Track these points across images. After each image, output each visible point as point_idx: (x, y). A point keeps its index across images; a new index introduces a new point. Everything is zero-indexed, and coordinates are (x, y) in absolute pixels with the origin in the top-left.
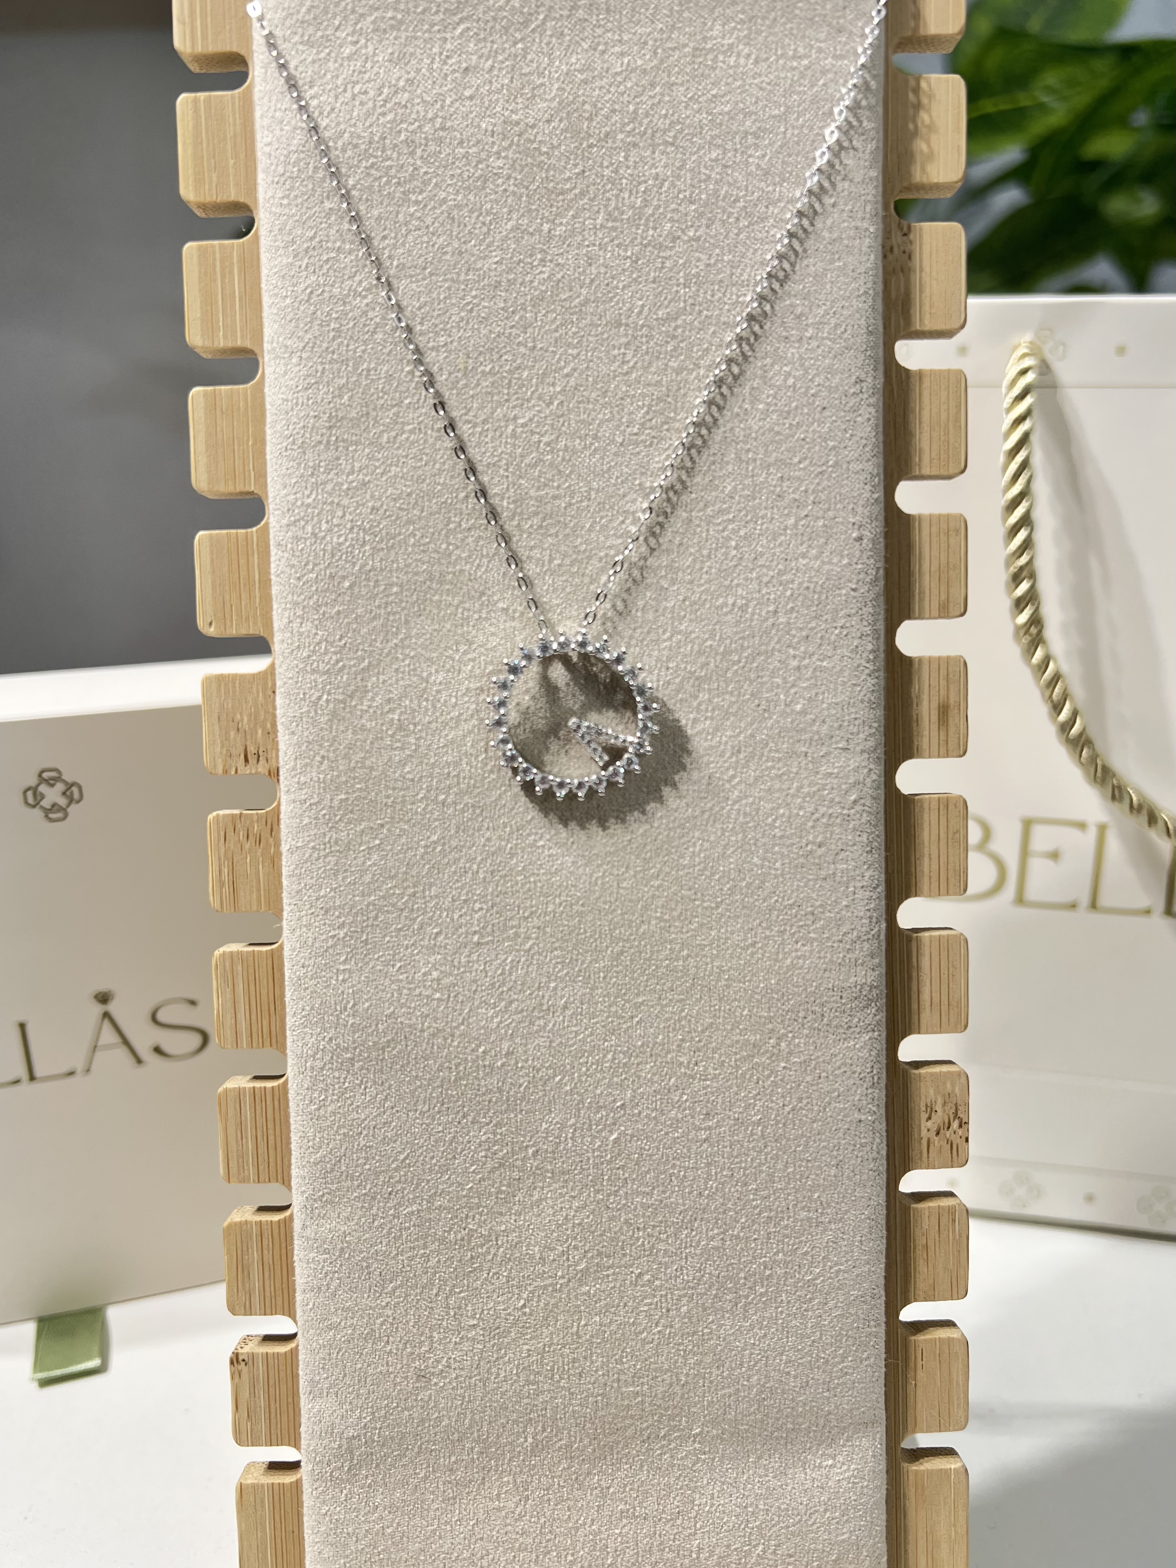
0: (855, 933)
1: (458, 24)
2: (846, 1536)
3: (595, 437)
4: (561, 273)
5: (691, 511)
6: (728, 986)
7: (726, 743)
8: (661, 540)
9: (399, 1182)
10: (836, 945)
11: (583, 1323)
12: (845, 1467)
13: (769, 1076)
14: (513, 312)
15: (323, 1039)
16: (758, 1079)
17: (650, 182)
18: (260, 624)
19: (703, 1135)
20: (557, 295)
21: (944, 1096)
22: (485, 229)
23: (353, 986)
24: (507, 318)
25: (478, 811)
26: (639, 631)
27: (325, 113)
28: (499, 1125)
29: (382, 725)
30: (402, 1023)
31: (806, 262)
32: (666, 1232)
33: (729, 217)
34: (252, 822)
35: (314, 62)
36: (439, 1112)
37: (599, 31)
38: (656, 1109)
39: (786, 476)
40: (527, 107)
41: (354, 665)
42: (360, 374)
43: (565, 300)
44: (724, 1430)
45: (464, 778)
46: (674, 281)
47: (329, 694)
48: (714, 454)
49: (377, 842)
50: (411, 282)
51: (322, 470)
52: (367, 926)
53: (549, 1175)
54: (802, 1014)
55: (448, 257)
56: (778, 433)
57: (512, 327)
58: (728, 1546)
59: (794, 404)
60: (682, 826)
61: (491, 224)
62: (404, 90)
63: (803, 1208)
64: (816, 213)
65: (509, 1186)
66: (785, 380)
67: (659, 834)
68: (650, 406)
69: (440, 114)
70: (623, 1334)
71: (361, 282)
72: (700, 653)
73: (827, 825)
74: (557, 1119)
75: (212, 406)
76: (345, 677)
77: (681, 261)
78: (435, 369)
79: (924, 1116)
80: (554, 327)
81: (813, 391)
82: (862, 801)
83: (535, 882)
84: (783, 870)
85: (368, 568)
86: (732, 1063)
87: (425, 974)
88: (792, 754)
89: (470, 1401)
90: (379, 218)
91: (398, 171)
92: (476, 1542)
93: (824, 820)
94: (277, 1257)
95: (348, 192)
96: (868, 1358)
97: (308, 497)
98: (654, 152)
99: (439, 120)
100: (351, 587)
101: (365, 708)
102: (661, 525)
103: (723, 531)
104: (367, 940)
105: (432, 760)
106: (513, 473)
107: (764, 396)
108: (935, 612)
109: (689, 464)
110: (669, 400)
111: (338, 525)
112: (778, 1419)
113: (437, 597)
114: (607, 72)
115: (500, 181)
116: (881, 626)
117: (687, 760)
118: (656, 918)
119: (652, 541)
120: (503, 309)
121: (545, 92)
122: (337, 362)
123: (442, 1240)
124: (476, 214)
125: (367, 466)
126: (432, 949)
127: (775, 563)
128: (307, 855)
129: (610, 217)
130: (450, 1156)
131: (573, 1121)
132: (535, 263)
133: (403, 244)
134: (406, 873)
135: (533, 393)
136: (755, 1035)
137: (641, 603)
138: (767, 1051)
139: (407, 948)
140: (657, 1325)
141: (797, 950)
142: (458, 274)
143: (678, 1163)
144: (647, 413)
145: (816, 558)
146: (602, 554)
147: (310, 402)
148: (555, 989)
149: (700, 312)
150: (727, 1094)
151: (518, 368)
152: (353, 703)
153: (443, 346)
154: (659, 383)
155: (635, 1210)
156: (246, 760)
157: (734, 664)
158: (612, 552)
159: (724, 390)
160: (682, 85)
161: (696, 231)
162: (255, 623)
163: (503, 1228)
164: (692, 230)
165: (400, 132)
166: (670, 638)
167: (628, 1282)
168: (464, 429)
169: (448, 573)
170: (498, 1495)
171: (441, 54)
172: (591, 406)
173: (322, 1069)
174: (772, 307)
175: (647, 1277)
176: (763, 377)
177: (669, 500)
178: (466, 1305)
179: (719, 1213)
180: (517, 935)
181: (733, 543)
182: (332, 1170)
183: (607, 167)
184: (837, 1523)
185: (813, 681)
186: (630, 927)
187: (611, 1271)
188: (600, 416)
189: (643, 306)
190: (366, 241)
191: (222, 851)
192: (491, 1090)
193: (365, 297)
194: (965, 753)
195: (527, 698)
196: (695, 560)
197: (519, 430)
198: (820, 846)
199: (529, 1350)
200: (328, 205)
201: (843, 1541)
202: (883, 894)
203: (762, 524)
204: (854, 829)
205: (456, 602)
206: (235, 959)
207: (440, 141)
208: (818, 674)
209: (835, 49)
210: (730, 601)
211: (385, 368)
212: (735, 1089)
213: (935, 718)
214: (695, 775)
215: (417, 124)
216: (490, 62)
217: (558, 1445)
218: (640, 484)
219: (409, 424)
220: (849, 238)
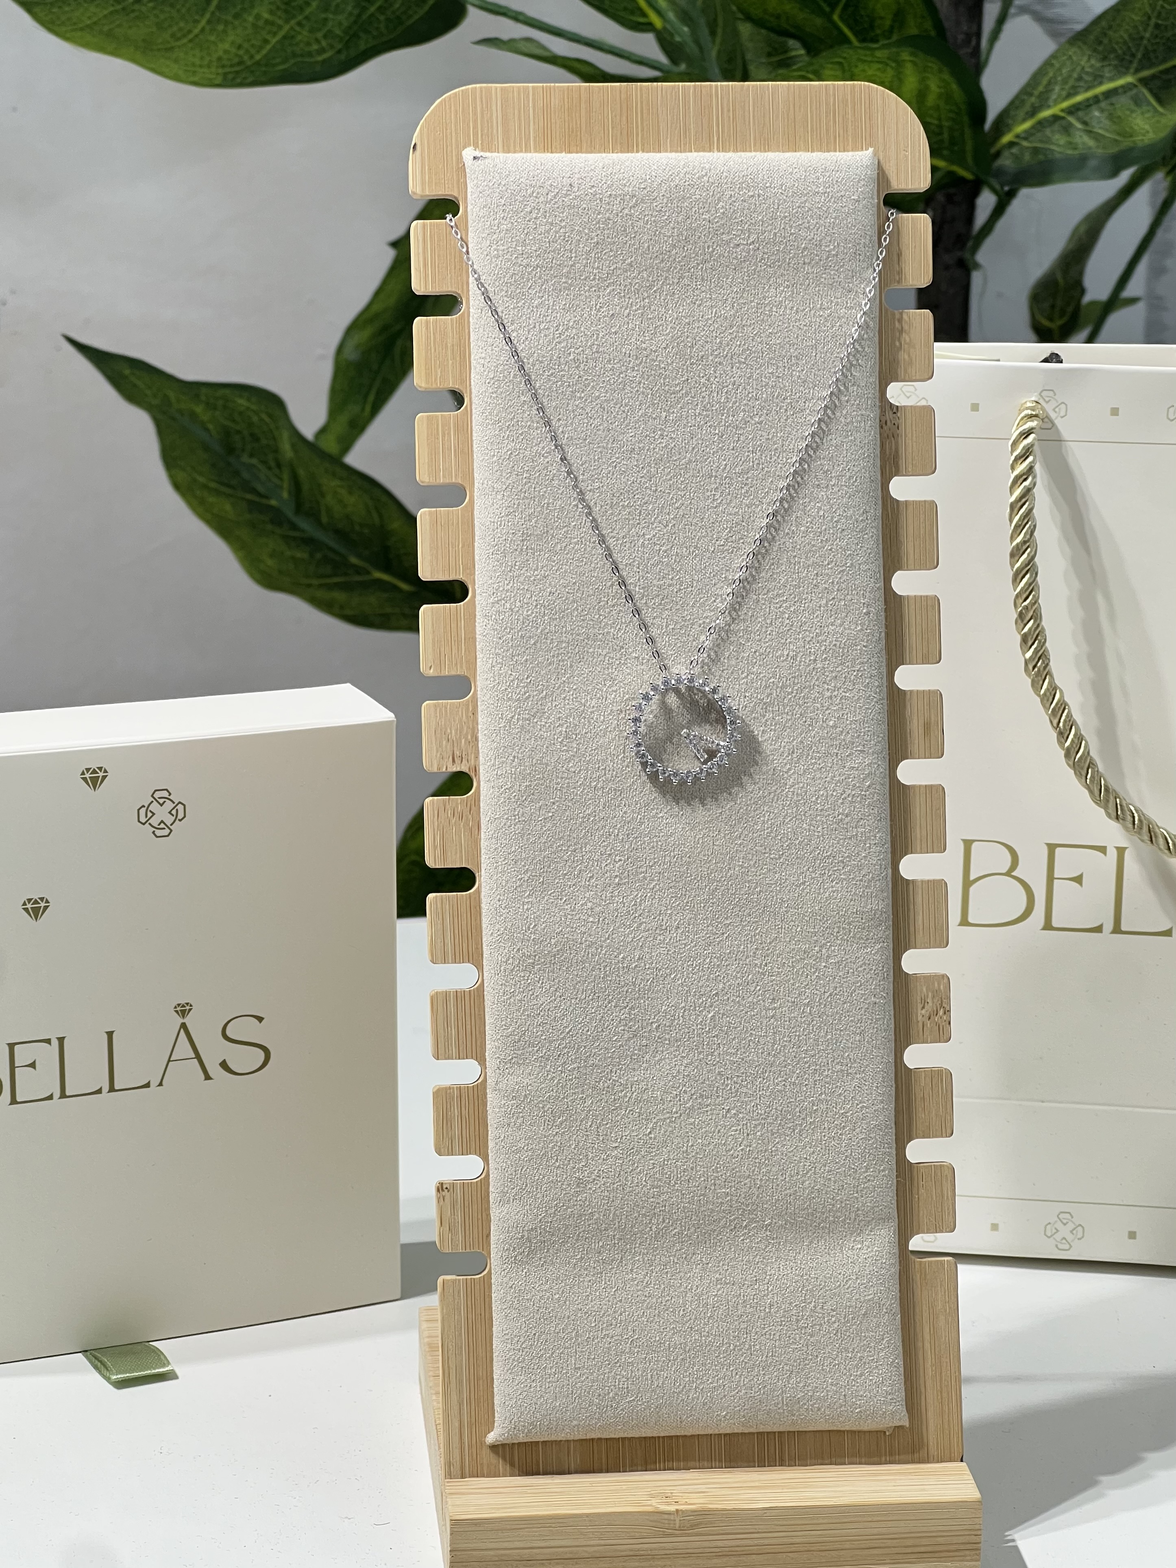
0: (871, 876)
1: (607, 286)
2: (872, 1296)
3: (696, 547)
4: (674, 443)
5: (759, 594)
6: (787, 912)
7: (785, 746)
8: (740, 613)
9: (565, 1047)
10: (858, 883)
11: (690, 1144)
12: (869, 1250)
13: (815, 972)
14: (642, 468)
15: (513, 951)
16: (807, 974)
17: (730, 386)
18: (464, 668)
19: (771, 1013)
20: (671, 457)
21: (933, 992)
22: (624, 415)
23: (534, 913)
24: (638, 472)
25: (618, 793)
26: (726, 672)
27: (522, 341)
28: (632, 1008)
29: (554, 734)
30: (567, 938)
31: (830, 437)
32: (746, 1080)
33: (780, 409)
34: (457, 804)
35: (514, 308)
36: (592, 1000)
37: (697, 292)
38: (739, 996)
39: (820, 573)
40: (652, 339)
41: (536, 695)
42: (543, 506)
43: (676, 460)
44: (786, 1221)
45: (609, 771)
46: (746, 449)
47: (519, 715)
48: (773, 559)
49: (550, 814)
50: (577, 448)
51: (517, 567)
52: (543, 872)
53: (667, 1042)
54: (836, 930)
55: (600, 432)
56: (814, 546)
57: (642, 477)
58: (791, 1304)
59: (824, 527)
60: (756, 803)
61: (628, 412)
62: (573, 328)
63: (838, 1063)
64: (836, 406)
65: (639, 1050)
66: (818, 512)
67: (741, 808)
68: (731, 528)
69: (596, 343)
70: (718, 1152)
71: (543, 448)
72: (766, 687)
73: (851, 802)
74: (673, 1004)
75: (435, 522)
76: (530, 703)
77: (750, 437)
78: (592, 503)
79: (920, 1006)
80: (669, 477)
81: (835, 519)
82: (874, 786)
83: (657, 842)
84: (823, 832)
85: (547, 631)
86: (790, 964)
87: (582, 905)
88: (827, 754)
89: (613, 1201)
90: (556, 407)
91: (568, 378)
92: (617, 1303)
93: (850, 799)
94: (471, 1111)
95: (536, 391)
96: (883, 1171)
97: (507, 585)
98: (732, 368)
99: (596, 347)
100: (534, 644)
101: (543, 723)
102: (739, 604)
103: (780, 608)
104: (543, 882)
105: (588, 759)
106: (643, 570)
107: (805, 522)
108: (920, 660)
109: (757, 565)
110: (744, 524)
111: (527, 604)
112: (823, 1213)
113: (591, 650)
114: (702, 317)
115: (634, 385)
116: (884, 670)
117: (758, 758)
118: (739, 866)
119: (734, 614)
120: (635, 466)
121: (663, 330)
122: (527, 498)
123: (594, 1088)
124: (619, 405)
125: (547, 565)
126: (588, 888)
127: (814, 628)
128: (502, 824)
129: (705, 408)
130: (600, 1030)
131: (683, 1005)
132: (656, 437)
133: (572, 424)
134: (570, 836)
135: (655, 518)
136: (805, 944)
137: (727, 654)
138: (813, 956)
139: (570, 887)
140: (740, 1146)
141: (832, 887)
142: (607, 444)
143: (754, 1033)
144: (730, 532)
145: (841, 625)
146: (701, 622)
147: (510, 524)
148: (671, 915)
149: (763, 468)
150: (787, 985)
151: (646, 503)
152: (535, 720)
153: (597, 489)
154: (736, 514)
155: (725, 1065)
156: (454, 761)
157: (788, 694)
158: (708, 621)
159: (779, 518)
160: (750, 326)
161: (760, 417)
162: (461, 667)
163: (636, 1079)
164: (758, 416)
165: (570, 354)
166: (746, 677)
167: (721, 1116)
168: (611, 542)
169: (599, 634)
170: (632, 1270)
171: (596, 305)
172: (693, 527)
173: (512, 970)
174: (809, 466)
175: (733, 1112)
176: (804, 510)
177: (744, 587)
178: (611, 1133)
179: (782, 1067)
180: (645, 878)
181: (787, 616)
182: (519, 1041)
183: (703, 377)
184: (865, 1287)
185: (840, 706)
186: (721, 872)
187: (709, 1108)
188: (699, 534)
189: (726, 465)
190: (548, 423)
191: (436, 824)
192: (628, 984)
193: (546, 457)
194: (942, 755)
195: (651, 716)
196: (762, 626)
197: (646, 543)
198: (847, 817)
199: (654, 1164)
200: (523, 398)
201: (869, 1300)
202: (889, 850)
203: (805, 603)
204: (869, 805)
205: (604, 653)
206: (444, 900)
207: (595, 360)
208: (843, 701)
209: (847, 303)
210: (786, 653)
211: (559, 502)
212: (792, 981)
213: (921, 731)
214: (764, 768)
215: (581, 349)
216: (627, 311)
217: (674, 1233)
218: (725, 577)
219: (574, 538)
220: (857, 421)
